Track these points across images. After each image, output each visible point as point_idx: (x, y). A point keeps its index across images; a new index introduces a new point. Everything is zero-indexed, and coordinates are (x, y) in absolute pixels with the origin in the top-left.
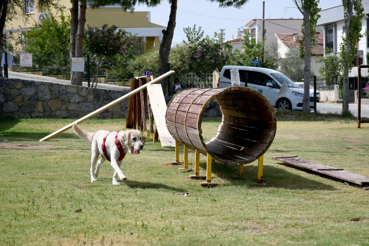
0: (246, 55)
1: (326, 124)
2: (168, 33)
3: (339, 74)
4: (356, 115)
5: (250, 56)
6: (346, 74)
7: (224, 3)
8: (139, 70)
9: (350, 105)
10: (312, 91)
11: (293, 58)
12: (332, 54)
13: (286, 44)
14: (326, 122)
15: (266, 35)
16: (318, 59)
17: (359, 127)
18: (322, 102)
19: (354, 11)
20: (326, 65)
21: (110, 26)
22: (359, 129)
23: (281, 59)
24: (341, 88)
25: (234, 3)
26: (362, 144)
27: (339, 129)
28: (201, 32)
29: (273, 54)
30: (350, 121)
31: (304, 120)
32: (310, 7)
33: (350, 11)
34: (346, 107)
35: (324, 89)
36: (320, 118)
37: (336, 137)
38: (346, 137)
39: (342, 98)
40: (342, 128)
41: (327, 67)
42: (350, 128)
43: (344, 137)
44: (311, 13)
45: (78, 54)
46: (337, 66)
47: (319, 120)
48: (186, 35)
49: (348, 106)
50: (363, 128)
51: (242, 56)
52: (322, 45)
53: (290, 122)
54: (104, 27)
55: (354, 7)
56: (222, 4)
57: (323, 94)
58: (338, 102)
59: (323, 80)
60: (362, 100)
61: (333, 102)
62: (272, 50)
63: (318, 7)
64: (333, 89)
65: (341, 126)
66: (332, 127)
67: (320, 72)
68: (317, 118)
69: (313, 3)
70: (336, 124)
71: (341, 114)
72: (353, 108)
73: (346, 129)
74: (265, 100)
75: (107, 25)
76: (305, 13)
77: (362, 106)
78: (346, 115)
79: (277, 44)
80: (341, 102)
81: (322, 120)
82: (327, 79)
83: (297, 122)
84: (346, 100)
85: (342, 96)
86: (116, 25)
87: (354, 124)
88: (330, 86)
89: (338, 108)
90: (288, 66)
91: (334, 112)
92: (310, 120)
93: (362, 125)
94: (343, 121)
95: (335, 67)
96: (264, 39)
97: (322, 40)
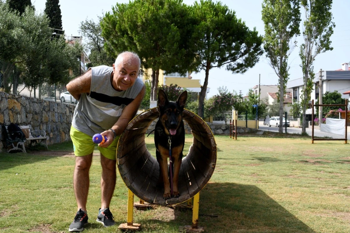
0: (250, 102)
1: (292, 140)
2: (204, 88)
3: (300, 113)
4: (311, 135)
5: (252, 102)
6: (304, 111)
7: (235, 71)
8: (193, 109)
9: (306, 129)
10: (284, 121)
11: (276, 104)
12: (297, 103)
13: (273, 97)
14: (292, 139)
15: (261, 91)
16: (289, 105)
17: (313, 143)
18: (291, 127)
19: (309, 75)
20: (293, 108)
21: (174, 85)
22: (313, 144)
23: (270, 105)
24: (301, 120)
25: (240, 72)
26: (316, 157)
27: (299, 144)
28: (226, 90)
29: (266, 103)
30: (307, 139)
31: (279, 137)
32: (284, 73)
33: (306, 76)
34: (304, 130)
35: (292, 120)
36: (289, 136)
37: (298, 150)
38: (305, 150)
39: (302, 125)
40: (302, 143)
41: (294, 109)
42: (307, 144)
43: (303, 150)
44: (284, 77)
45: (154, 99)
46: (299, 108)
47: (288, 137)
48: (218, 91)
49: (305, 130)
50: (315, 143)
51: (248, 102)
52: (291, 98)
53: (271, 138)
54: (171, 85)
55: (309, 73)
56: (234, 72)
57: (291, 123)
58: (300, 127)
59: (292, 116)
60: (315, 126)
61: (297, 127)
62: (266, 101)
63: (288, 73)
64: (297, 120)
65: (301, 142)
66: (295, 142)
67: (290, 111)
68: (287, 136)
69: (285, 71)
70: (298, 140)
71: (301, 134)
72: (309, 130)
73: (304, 144)
74: (202, 123)
75: (172, 84)
76: (281, 77)
77: (314, 129)
78: (304, 135)
79: (268, 97)
80: (301, 127)
81: (289, 137)
82: (294, 116)
83: (274, 139)
84: (304, 126)
85: (302, 124)
86: (177, 84)
87: (310, 141)
88: (295, 118)
89: (300, 131)
90: (273, 109)
91: (297, 133)
92: (283, 138)
93: (315, 142)
94: (302, 139)
95: (298, 109)
96: (260, 93)
97: (292, 96)
